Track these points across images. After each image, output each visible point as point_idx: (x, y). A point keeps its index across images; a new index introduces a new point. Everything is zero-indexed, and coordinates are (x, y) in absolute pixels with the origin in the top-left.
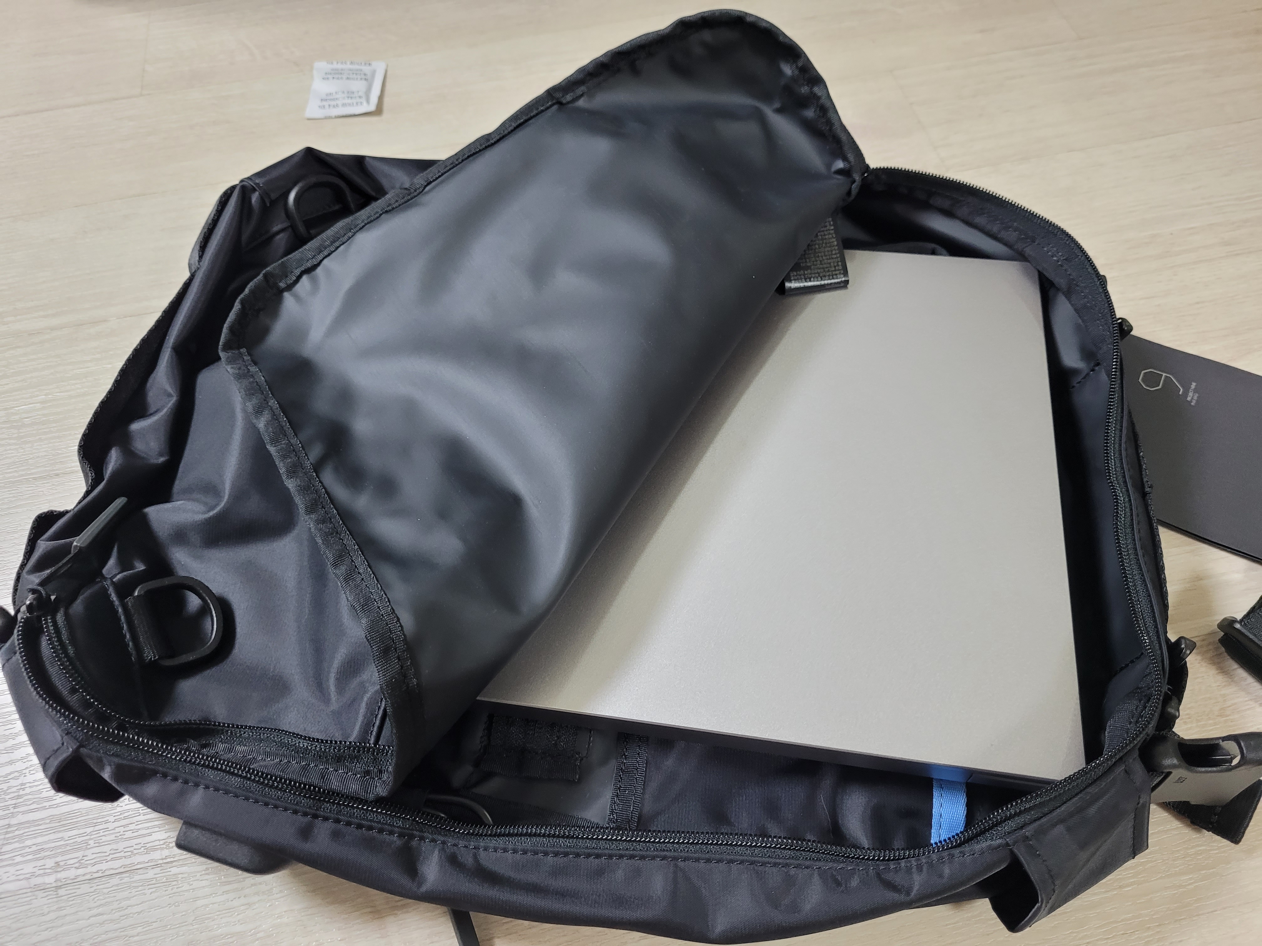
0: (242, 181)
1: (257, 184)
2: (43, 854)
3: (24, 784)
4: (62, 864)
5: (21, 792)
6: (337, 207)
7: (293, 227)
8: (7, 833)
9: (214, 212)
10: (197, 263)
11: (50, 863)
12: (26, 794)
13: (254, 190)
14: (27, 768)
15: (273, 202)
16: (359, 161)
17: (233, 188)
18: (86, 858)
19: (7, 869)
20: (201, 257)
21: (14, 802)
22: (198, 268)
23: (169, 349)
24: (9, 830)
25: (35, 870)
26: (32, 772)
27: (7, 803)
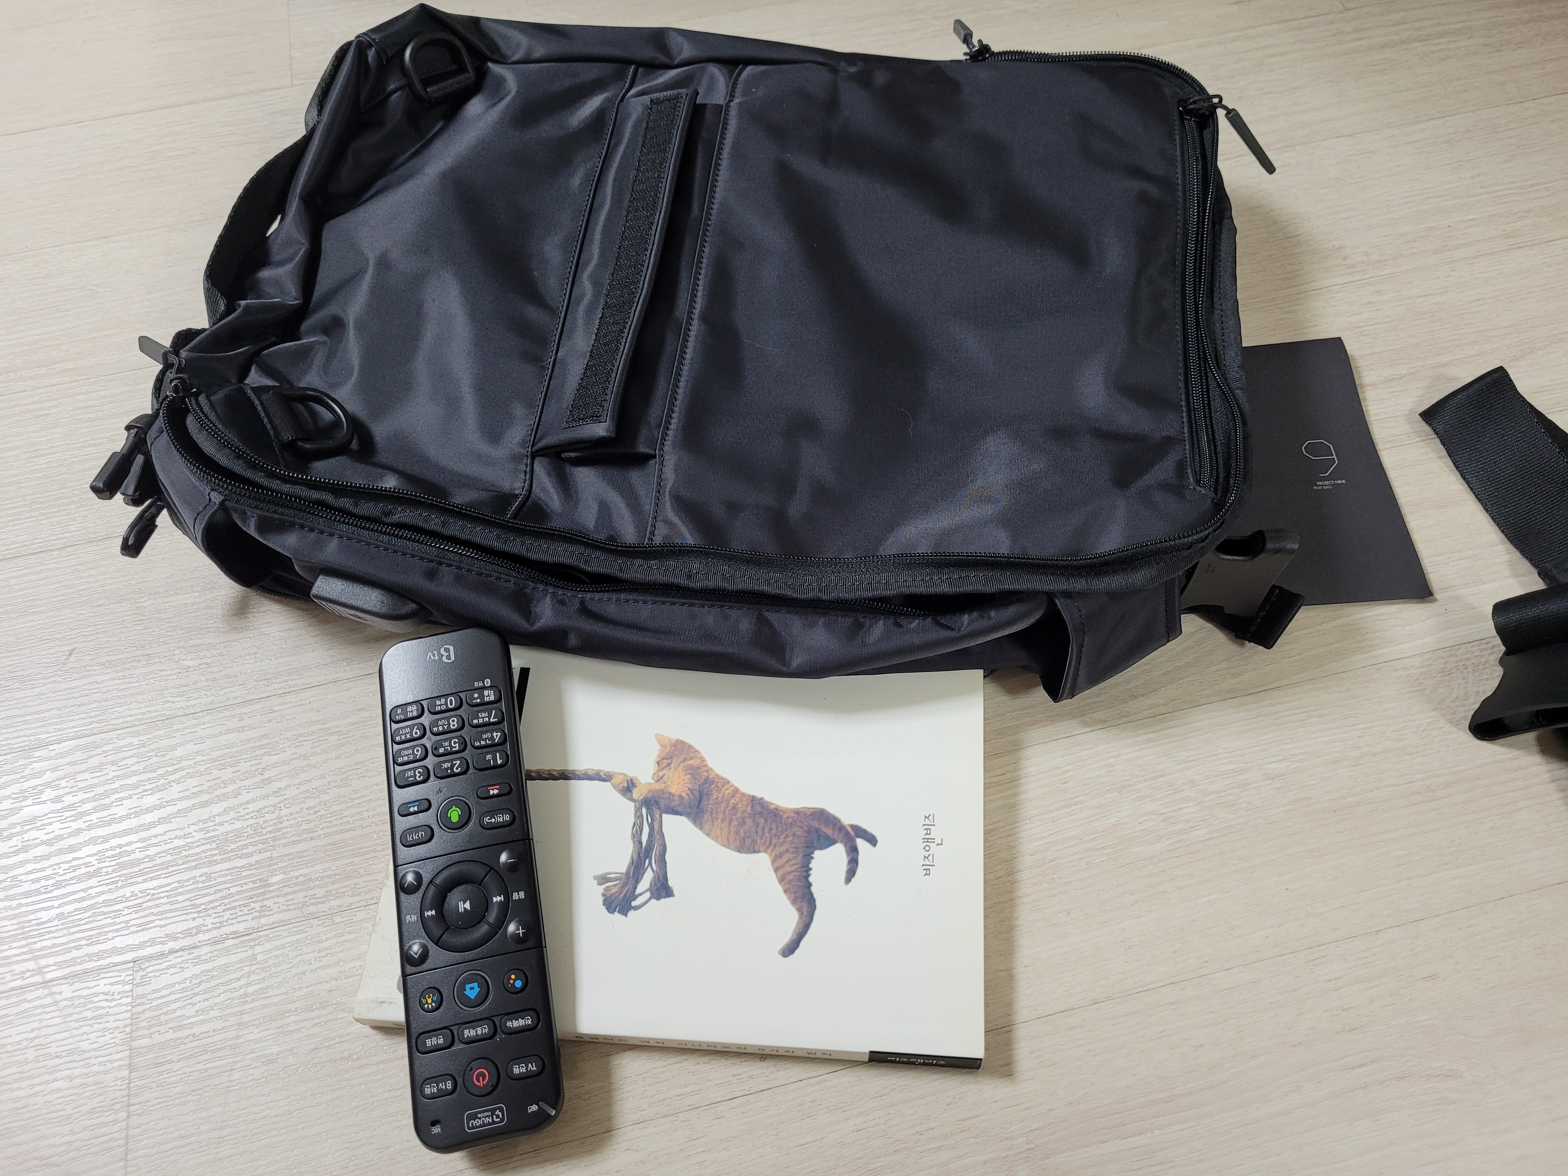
0: (358, 37)
1: (374, 40)
2: (311, 884)
3: (281, 817)
4: (333, 892)
5: (279, 826)
6: (454, 67)
7: (410, 85)
8: (270, 865)
9: (331, 67)
10: (316, 117)
11: (320, 892)
12: (284, 828)
13: (371, 46)
14: (281, 802)
15: (389, 60)
16: (475, 22)
17: (349, 44)
18: (358, 887)
19: (277, 900)
20: (320, 112)
21: (273, 835)
22: (318, 122)
23: (297, 199)
24: (272, 862)
25: (306, 899)
26: (287, 806)
27: (265, 837)
